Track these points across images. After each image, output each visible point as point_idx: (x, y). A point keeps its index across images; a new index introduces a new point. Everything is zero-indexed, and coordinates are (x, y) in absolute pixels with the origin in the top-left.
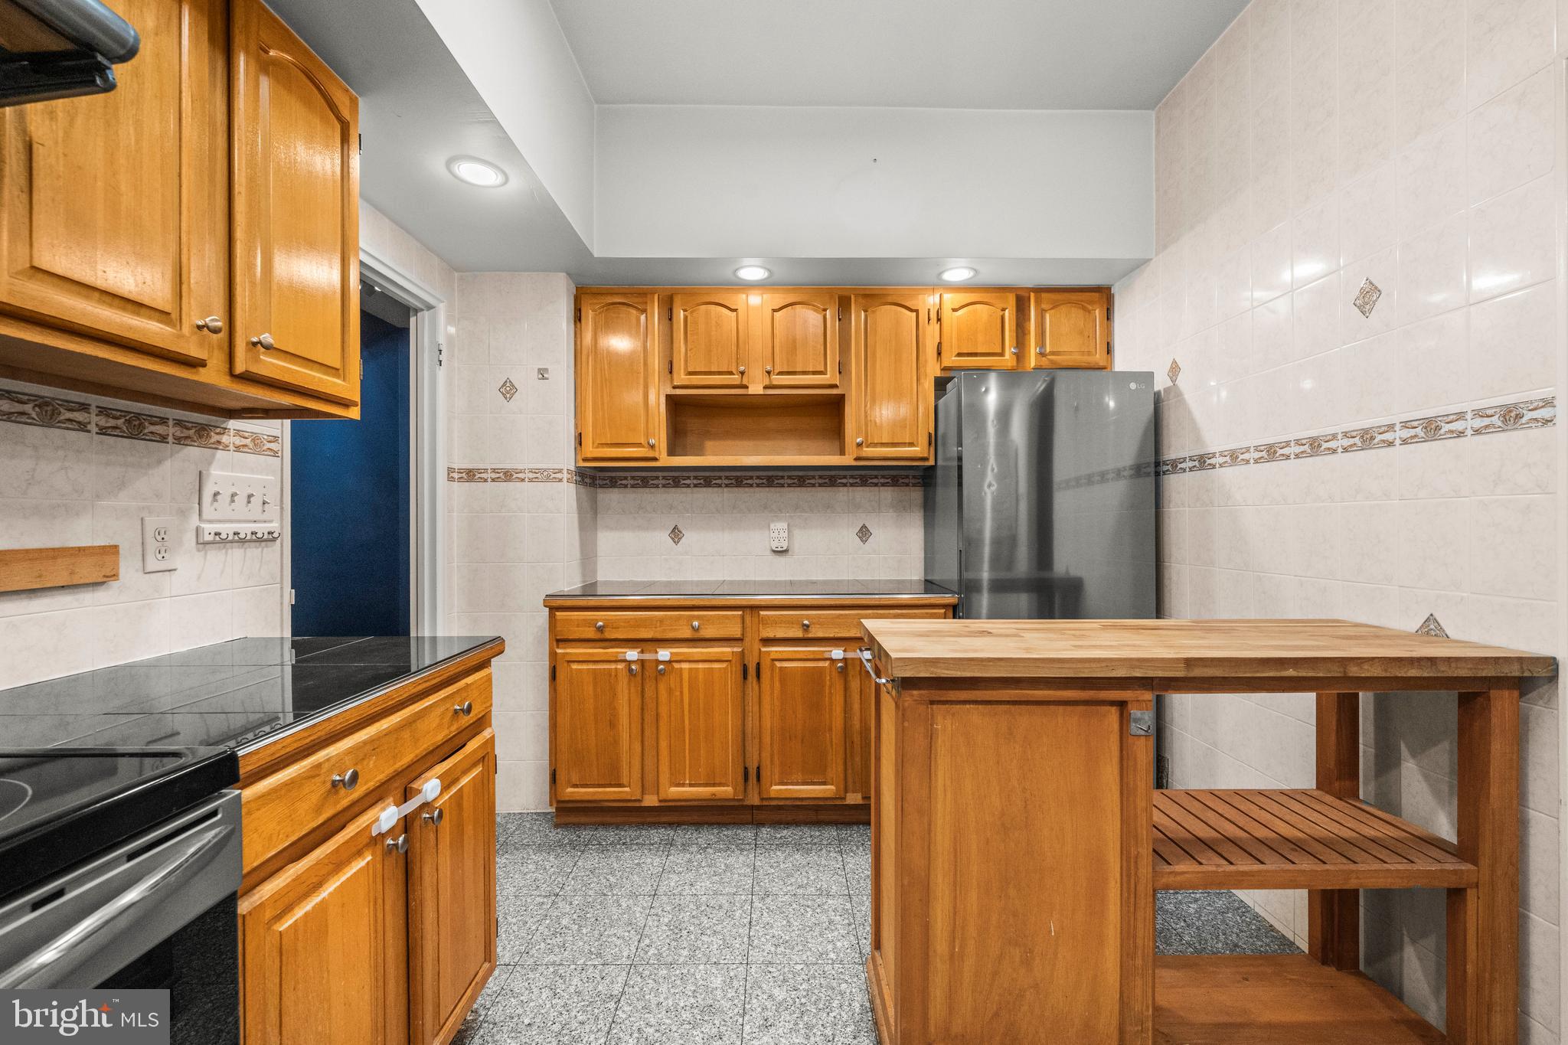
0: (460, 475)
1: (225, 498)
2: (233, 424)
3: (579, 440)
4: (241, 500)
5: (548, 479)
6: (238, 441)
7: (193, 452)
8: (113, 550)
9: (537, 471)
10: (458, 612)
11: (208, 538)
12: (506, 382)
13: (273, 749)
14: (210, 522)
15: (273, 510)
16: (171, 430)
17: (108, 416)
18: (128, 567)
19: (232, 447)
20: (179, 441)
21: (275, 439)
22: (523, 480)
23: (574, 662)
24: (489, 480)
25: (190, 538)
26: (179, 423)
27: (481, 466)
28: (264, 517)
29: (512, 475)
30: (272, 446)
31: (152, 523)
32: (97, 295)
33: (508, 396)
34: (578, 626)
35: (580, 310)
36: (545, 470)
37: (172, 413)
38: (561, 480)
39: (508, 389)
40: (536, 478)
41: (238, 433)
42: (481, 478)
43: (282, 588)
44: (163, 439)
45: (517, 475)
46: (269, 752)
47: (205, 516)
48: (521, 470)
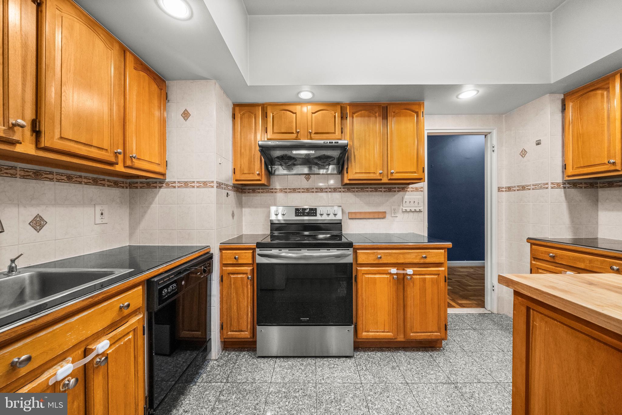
0: (506, 189)
1: (408, 202)
2: (410, 186)
3: (565, 167)
4: (412, 202)
5: (541, 188)
6: (412, 190)
7: (401, 193)
8: (385, 212)
9: (536, 185)
10: (505, 240)
11: (405, 211)
12: (523, 150)
13: (364, 246)
14: (405, 207)
15: (421, 204)
16: (397, 189)
17: (385, 189)
18: (388, 216)
19: (410, 191)
20: (398, 191)
21: (422, 188)
22: (530, 189)
23: (540, 269)
24: (516, 190)
25: (401, 211)
26: (398, 188)
27: (513, 185)
28: (419, 206)
29: (525, 188)
30: (421, 189)
31: (393, 207)
32: (364, 173)
33: (523, 155)
34: (542, 253)
35: (565, 105)
36: (540, 184)
37: (396, 186)
38: (547, 188)
39: (523, 153)
40: (535, 188)
41: (412, 188)
42: (513, 190)
43: (424, 223)
44: (395, 191)
45: (527, 187)
46: (363, 246)
47: (403, 206)
48: (529, 185)
